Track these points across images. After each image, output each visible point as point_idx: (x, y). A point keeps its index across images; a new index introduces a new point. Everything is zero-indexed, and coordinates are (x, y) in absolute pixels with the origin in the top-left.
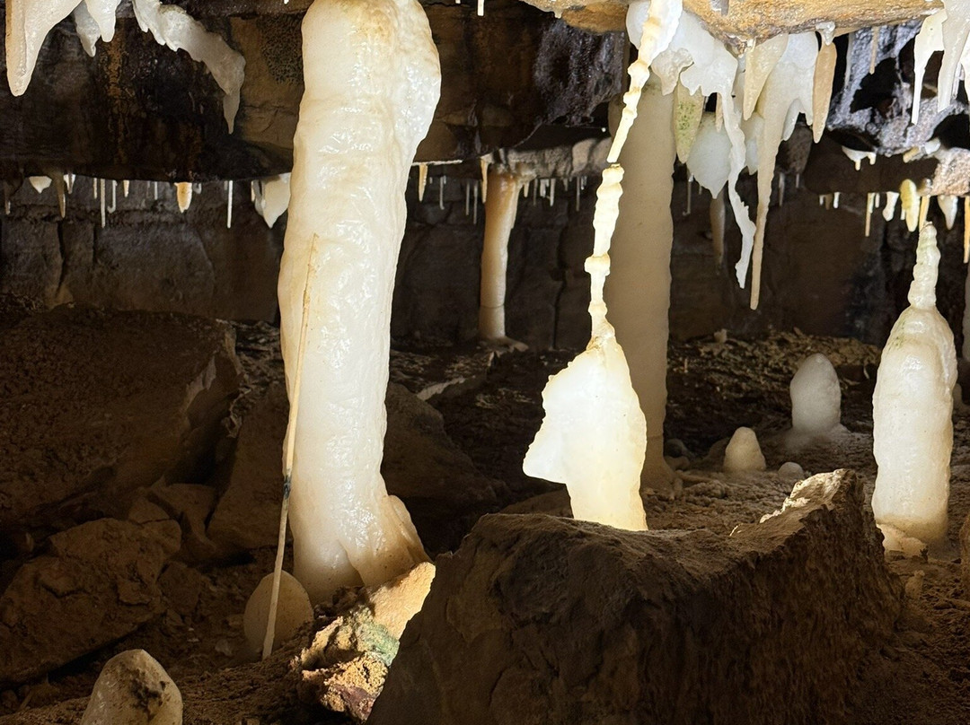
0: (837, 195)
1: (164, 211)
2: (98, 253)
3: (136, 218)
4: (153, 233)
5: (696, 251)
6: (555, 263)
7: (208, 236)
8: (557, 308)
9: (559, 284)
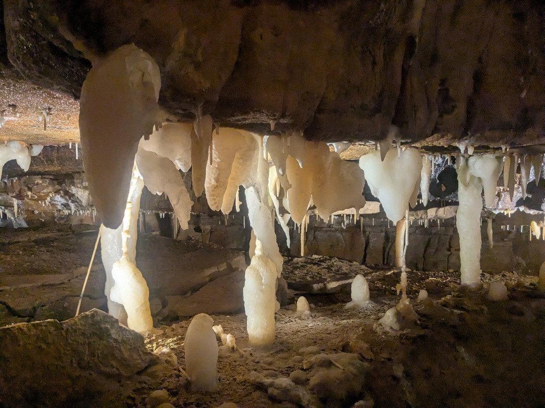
0: (508, 226)
1: (332, 227)
2: (314, 238)
3: (325, 229)
4: (329, 233)
5: (500, 244)
6: (448, 246)
7: (344, 234)
8: (448, 261)
9: (449, 253)
